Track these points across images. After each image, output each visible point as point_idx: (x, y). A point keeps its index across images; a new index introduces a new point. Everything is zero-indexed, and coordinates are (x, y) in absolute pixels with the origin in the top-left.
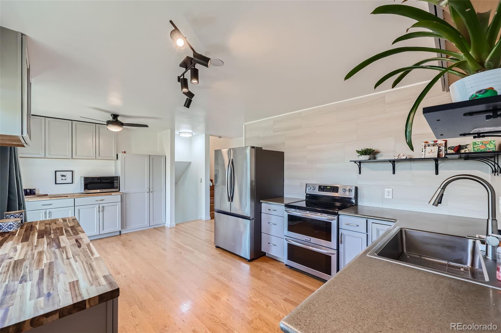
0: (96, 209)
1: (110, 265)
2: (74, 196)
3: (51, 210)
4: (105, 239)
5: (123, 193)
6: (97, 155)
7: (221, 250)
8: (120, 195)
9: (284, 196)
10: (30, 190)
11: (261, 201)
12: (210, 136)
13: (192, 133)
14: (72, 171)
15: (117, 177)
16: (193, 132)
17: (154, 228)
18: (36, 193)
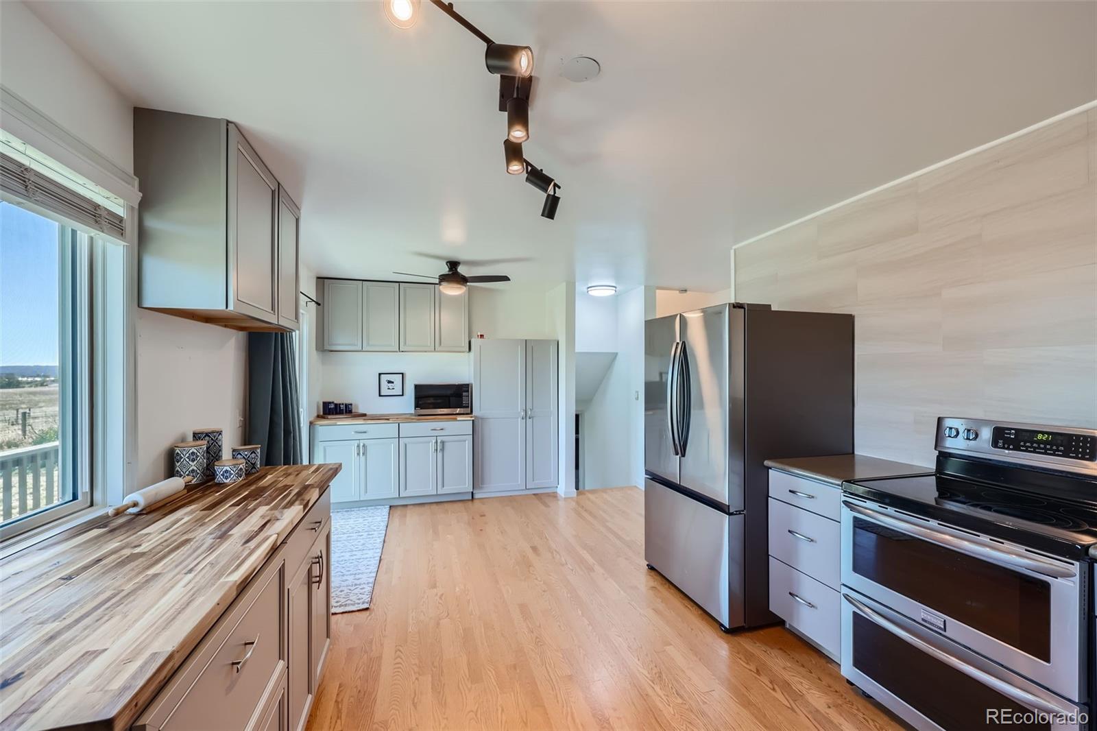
0: (432, 446)
1: (429, 561)
2: (400, 419)
3: (366, 442)
4: (446, 505)
5: (475, 417)
6: (438, 344)
7: (659, 578)
8: (471, 422)
9: (856, 453)
10: (346, 405)
11: (767, 463)
12: (658, 291)
13: (615, 287)
14: (402, 374)
15: (468, 385)
16: (616, 283)
17: (534, 494)
18: (353, 411)
